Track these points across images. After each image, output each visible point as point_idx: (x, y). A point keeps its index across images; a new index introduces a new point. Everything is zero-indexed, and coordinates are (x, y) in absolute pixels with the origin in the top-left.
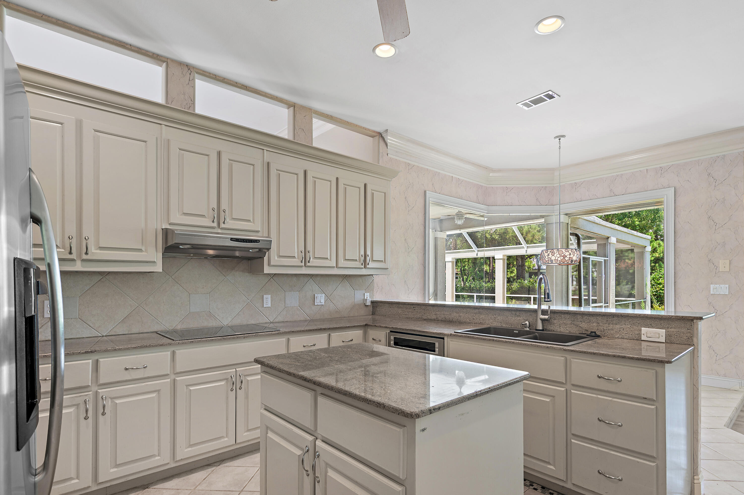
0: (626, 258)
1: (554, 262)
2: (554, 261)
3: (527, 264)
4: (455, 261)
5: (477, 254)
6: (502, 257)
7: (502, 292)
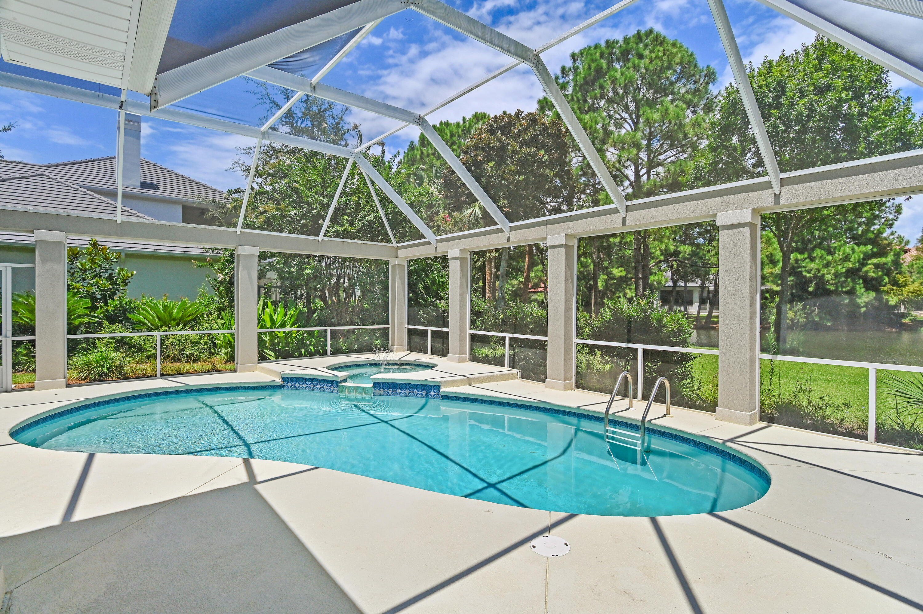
0: (803, 269)
4: (469, 256)
5: (509, 238)
6: (563, 242)
7: (563, 333)
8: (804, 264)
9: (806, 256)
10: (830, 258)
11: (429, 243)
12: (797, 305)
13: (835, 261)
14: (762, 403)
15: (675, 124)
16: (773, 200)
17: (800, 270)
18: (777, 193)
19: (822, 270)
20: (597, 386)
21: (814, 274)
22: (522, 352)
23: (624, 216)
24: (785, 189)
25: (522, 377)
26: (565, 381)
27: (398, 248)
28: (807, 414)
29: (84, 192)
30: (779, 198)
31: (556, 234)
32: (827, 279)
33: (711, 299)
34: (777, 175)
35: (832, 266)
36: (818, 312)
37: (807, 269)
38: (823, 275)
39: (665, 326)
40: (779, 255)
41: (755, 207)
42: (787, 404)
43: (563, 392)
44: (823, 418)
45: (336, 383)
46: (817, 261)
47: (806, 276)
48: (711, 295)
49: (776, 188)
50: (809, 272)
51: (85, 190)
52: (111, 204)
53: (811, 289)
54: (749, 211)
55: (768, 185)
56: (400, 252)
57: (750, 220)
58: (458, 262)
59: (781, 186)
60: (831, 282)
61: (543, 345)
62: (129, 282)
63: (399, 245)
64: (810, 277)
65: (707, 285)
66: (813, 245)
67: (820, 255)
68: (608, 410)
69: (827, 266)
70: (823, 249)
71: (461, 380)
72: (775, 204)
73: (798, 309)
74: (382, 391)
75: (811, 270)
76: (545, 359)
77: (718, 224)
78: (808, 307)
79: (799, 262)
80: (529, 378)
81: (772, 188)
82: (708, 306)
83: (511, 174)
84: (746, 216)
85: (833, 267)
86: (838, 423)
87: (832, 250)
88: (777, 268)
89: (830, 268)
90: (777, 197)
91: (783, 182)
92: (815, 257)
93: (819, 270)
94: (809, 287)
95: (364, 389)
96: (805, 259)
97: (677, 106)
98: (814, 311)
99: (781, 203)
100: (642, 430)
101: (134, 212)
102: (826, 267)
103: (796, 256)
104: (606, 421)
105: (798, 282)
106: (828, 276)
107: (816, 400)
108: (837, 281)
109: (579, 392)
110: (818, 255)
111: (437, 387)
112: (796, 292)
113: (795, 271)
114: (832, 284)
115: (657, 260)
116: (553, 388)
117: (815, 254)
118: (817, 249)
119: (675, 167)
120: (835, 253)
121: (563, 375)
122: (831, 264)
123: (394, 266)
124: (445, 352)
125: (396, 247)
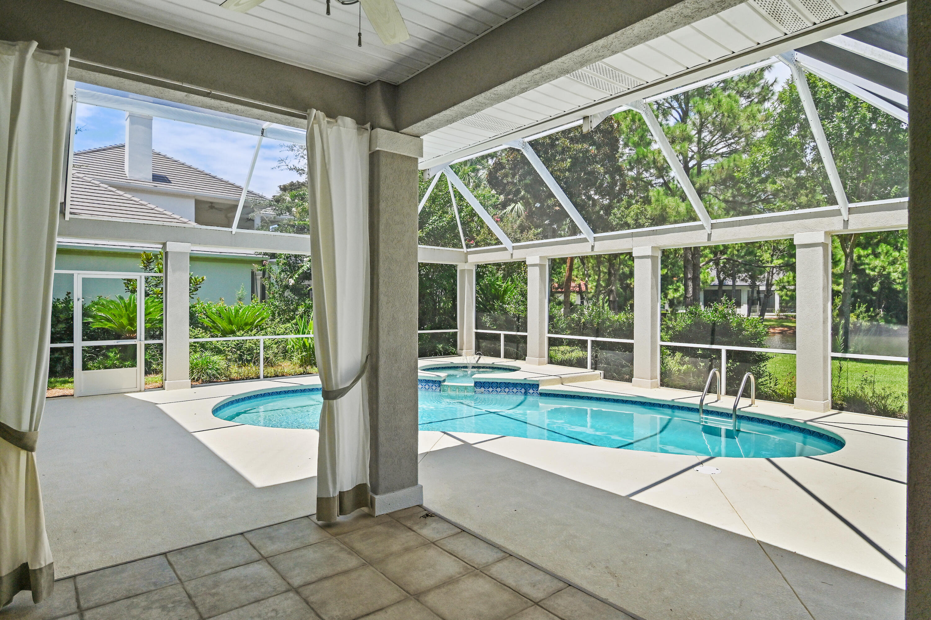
0: (867, 266)
3: (701, 276)
4: (547, 263)
5: (593, 247)
6: (650, 253)
7: (650, 335)
8: (867, 261)
9: (870, 251)
10: (896, 254)
11: (505, 249)
12: (859, 307)
13: (903, 258)
14: (833, 396)
15: (729, 116)
16: (842, 225)
17: (862, 267)
18: (846, 219)
19: (888, 267)
20: (682, 384)
21: (879, 272)
22: (605, 354)
23: (710, 233)
24: (851, 217)
25: (605, 377)
26: (651, 379)
27: (468, 253)
28: (872, 404)
29: (106, 188)
30: (848, 224)
31: (642, 246)
32: (893, 278)
33: (762, 300)
34: (846, 205)
35: (898, 263)
36: (884, 315)
37: (871, 266)
38: (889, 273)
39: (744, 329)
40: (840, 254)
41: (827, 230)
42: (854, 396)
43: (650, 389)
44: (885, 406)
45: (438, 383)
46: (882, 257)
47: (869, 274)
48: (762, 296)
49: (845, 216)
50: (873, 270)
51: (106, 186)
52: (135, 201)
53: (875, 289)
54: (822, 233)
55: (838, 213)
56: (470, 257)
57: (823, 241)
58: (537, 269)
59: (849, 214)
60: (898, 281)
61: (629, 348)
62: (200, 287)
63: (469, 250)
64: (875, 275)
65: (758, 284)
66: (877, 240)
67: (885, 251)
68: (702, 401)
69: (893, 263)
70: (888, 244)
71: (552, 379)
72: (844, 228)
73: (861, 312)
74: (483, 389)
75: (876, 267)
76: (631, 361)
77: (795, 243)
78: (872, 309)
79: (862, 258)
80: (613, 378)
81: (842, 215)
82: (758, 307)
83: (561, 172)
84: (820, 238)
85: (900, 264)
86: (897, 410)
87: (899, 245)
88: (838, 268)
89: (897, 266)
90: (846, 223)
91: (850, 211)
92: (879, 253)
93: (884, 268)
94: (873, 287)
95: (466, 388)
96: (868, 255)
97: (729, 96)
98: (878, 314)
99: (849, 228)
100: (734, 416)
101: (161, 210)
102: (892, 265)
103: (859, 252)
104: (701, 411)
105: (861, 280)
106: (895, 274)
107: (878, 390)
108: (904, 280)
109: (664, 389)
110: (883, 250)
111: (535, 386)
112: (859, 292)
113: (857, 268)
114: (899, 283)
115: (707, 259)
116: (640, 386)
117: (880, 250)
118: (883, 244)
119: (729, 162)
120: (902, 249)
121: (650, 374)
122: (898, 261)
123: (463, 271)
124: (521, 355)
125: (465, 252)
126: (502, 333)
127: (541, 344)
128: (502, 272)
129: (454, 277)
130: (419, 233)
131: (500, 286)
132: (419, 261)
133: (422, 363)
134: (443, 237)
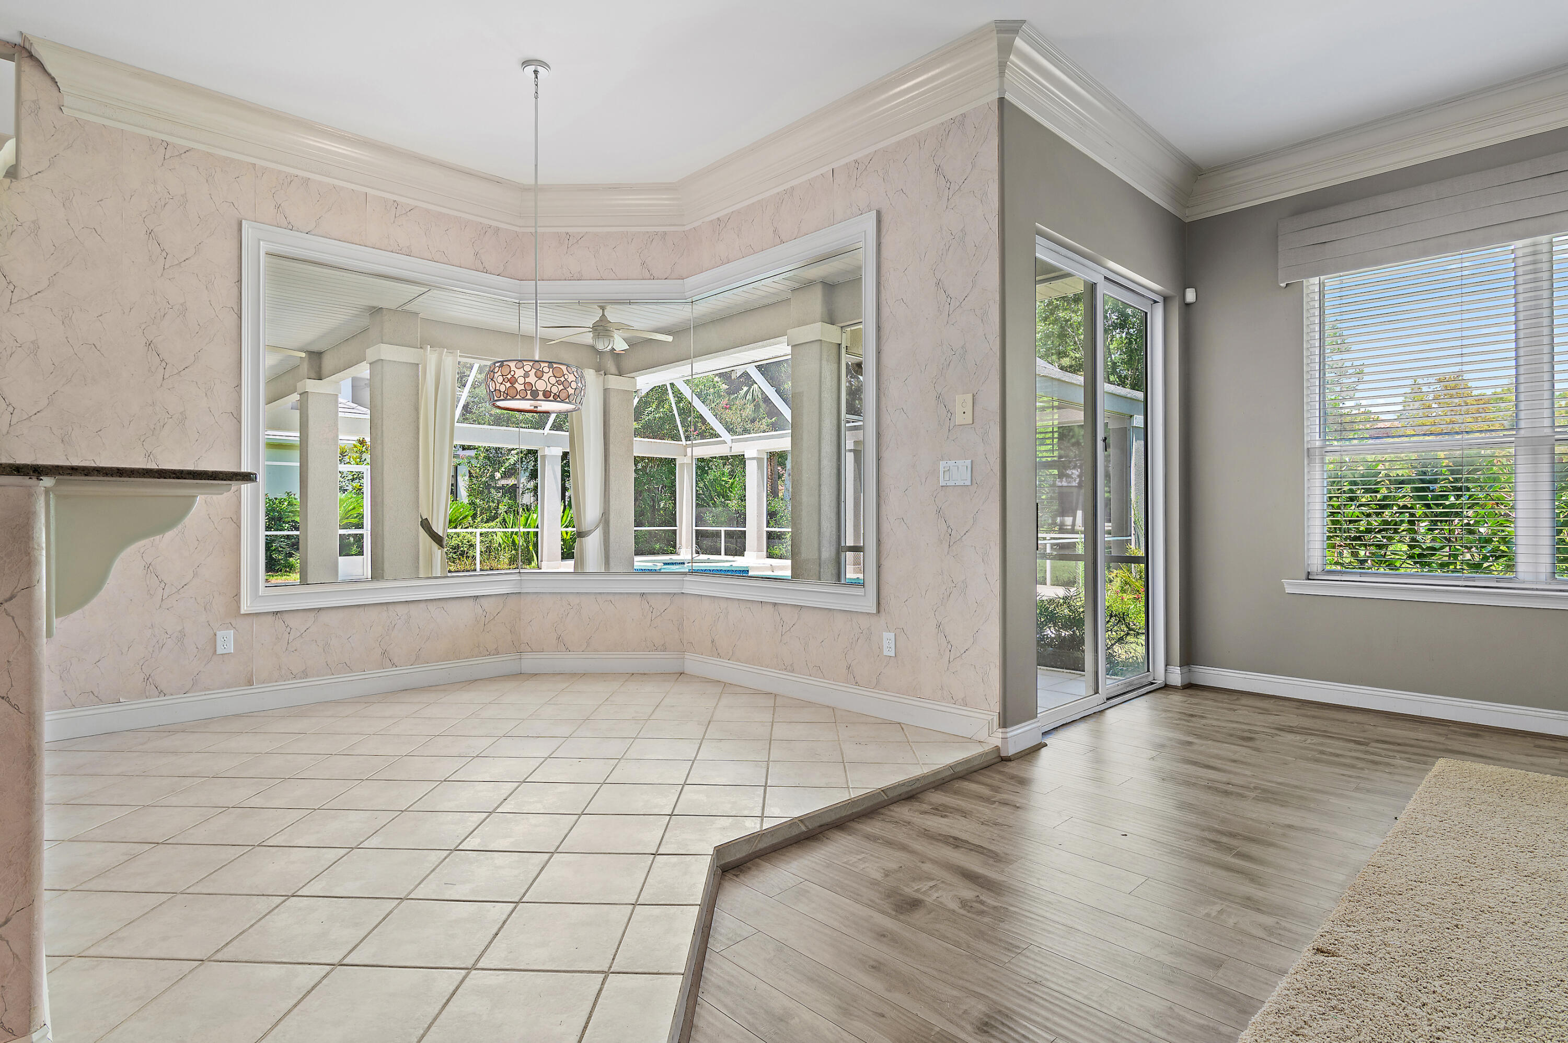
1: (541, 396)
2: (541, 393)
27: (687, 446)
56: (689, 450)
58: (755, 461)
63: (688, 442)
123: (682, 465)
124: (740, 551)
125: (684, 444)
126: (723, 529)
127: (759, 538)
128: (729, 466)
129: (672, 472)
130: (635, 425)
131: (727, 482)
132: (635, 455)
133: (637, 558)
134: (661, 428)
